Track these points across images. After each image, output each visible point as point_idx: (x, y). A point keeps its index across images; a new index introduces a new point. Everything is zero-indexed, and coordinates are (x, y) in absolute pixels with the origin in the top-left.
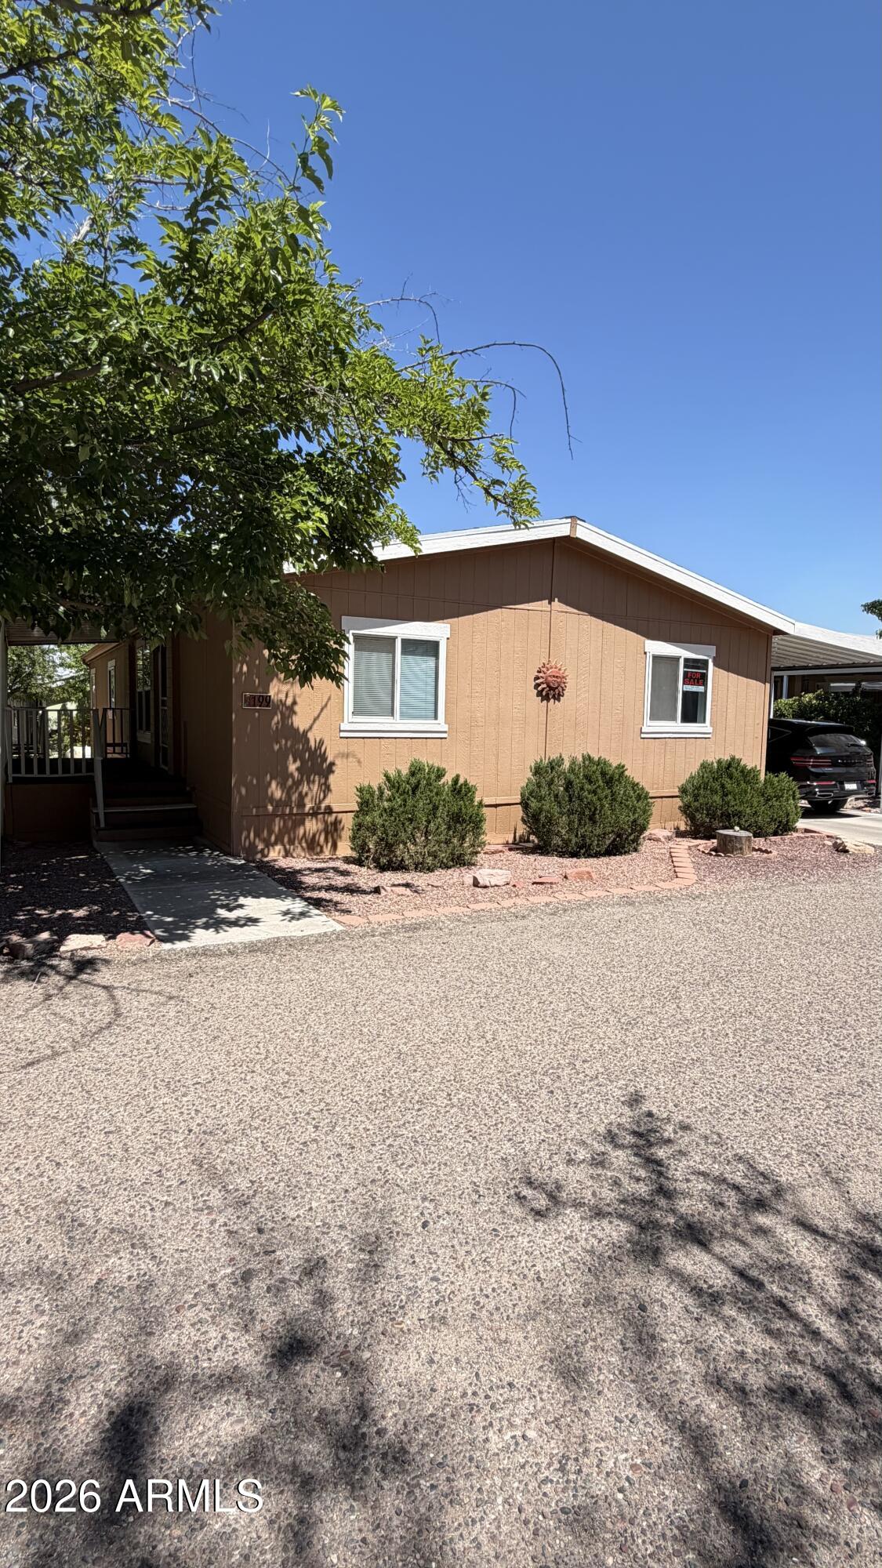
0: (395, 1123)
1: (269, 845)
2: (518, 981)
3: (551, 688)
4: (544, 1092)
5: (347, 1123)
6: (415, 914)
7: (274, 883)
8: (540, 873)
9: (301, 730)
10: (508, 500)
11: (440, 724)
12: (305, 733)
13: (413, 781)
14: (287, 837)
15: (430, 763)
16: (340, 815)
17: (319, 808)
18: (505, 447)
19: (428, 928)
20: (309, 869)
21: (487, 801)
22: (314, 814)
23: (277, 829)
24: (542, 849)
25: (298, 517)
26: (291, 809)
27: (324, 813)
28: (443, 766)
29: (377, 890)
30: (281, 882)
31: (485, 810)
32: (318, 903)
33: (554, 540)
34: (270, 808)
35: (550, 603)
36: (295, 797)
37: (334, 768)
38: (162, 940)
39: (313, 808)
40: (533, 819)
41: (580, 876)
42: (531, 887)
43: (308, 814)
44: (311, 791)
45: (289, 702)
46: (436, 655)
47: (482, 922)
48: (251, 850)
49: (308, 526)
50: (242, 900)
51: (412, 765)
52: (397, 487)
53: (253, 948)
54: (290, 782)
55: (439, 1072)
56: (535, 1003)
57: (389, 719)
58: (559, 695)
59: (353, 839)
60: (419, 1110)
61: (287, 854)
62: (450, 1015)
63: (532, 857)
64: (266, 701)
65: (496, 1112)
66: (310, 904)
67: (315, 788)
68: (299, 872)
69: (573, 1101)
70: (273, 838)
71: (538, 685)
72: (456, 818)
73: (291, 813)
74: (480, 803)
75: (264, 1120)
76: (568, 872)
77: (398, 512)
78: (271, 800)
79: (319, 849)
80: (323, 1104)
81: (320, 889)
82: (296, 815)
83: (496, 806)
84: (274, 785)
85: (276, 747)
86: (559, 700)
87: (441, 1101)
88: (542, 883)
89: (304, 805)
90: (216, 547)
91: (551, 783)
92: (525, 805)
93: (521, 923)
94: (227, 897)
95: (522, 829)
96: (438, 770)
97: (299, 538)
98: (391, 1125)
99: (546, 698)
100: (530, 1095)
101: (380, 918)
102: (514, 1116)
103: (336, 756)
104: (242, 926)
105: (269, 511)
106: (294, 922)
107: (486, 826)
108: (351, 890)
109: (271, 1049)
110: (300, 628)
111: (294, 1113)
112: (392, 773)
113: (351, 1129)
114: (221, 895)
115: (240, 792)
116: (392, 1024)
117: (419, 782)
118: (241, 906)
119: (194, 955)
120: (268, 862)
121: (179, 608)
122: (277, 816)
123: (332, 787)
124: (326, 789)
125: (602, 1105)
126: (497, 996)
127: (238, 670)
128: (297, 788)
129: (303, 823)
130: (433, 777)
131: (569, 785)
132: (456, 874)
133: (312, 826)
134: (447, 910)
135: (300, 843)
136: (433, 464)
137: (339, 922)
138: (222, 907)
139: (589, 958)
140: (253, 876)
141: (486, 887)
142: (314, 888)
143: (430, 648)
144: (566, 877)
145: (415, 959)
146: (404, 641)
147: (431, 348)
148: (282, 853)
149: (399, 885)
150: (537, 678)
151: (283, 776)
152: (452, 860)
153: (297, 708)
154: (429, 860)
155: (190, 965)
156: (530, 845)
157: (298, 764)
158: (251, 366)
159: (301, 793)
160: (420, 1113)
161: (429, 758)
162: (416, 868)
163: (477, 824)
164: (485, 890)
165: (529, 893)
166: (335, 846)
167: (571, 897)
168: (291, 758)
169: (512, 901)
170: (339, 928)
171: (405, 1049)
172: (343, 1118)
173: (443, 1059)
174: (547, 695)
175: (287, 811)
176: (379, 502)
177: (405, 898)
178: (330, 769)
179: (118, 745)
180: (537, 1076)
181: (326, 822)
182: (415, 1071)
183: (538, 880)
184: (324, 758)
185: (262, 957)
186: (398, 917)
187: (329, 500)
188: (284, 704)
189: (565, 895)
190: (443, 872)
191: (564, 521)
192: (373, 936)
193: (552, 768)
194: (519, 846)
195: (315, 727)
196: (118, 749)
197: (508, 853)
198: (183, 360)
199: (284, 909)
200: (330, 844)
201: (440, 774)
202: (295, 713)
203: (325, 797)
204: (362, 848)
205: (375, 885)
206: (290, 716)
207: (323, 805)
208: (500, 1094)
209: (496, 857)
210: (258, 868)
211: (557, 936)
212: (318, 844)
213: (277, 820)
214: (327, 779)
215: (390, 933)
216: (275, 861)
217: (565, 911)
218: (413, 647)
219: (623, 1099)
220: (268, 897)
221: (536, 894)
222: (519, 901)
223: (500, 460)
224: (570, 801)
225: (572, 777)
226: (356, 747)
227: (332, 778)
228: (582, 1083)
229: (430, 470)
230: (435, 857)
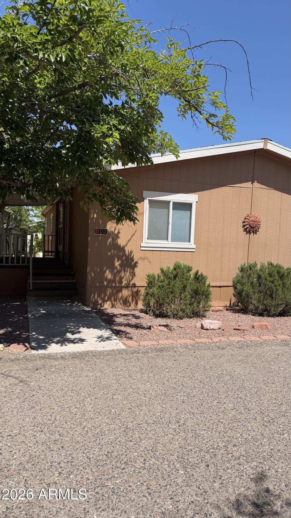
0: (106, 476)
1: (104, 301)
2: (210, 388)
3: (251, 227)
4: (203, 465)
5: (78, 473)
6: (166, 342)
7: (100, 321)
8: (239, 324)
9: (122, 246)
10: (220, 125)
11: (192, 245)
12: (124, 247)
13: (175, 272)
14: (114, 298)
15: (185, 264)
16: (140, 288)
17: (129, 284)
18: (216, 96)
19: (169, 351)
20: (121, 314)
21: (212, 284)
22: (127, 287)
23: (108, 294)
24: (244, 311)
25: (105, 136)
26: (116, 284)
27: (131, 287)
28: (191, 265)
29: (150, 328)
30: (104, 321)
31: (211, 289)
32: (117, 333)
33: (255, 151)
34: (105, 283)
35: (252, 183)
36: (117, 278)
37: (137, 265)
38: (33, 348)
39: (126, 284)
40: (239, 294)
41: (261, 327)
42: (233, 331)
43: (124, 287)
44: (126, 276)
45: (116, 232)
46: (190, 210)
47: (199, 350)
48: (96, 303)
49: (109, 140)
50: (81, 329)
51: (175, 264)
52: (162, 121)
53: (74, 356)
54: (115, 271)
55: (145, 443)
56: (215, 402)
57: (165, 242)
58: (256, 231)
59: (144, 300)
60: (124, 469)
61: (113, 306)
62: (164, 406)
63: (237, 315)
64: (105, 231)
65: (169, 476)
66: (114, 333)
67: (128, 274)
68: (115, 316)
69: (220, 474)
70: (106, 298)
71: (244, 226)
72: (196, 293)
73: (115, 287)
74: (209, 285)
75: (33, 465)
76: (255, 324)
77: (168, 137)
78: (106, 279)
79: (128, 304)
80: (70, 458)
81: (121, 325)
82: (117, 287)
83: (220, 287)
84: (107, 272)
85: (109, 254)
86: (256, 234)
87: (139, 464)
88: (239, 330)
89: (122, 283)
90: (64, 152)
91: (249, 276)
92: (235, 287)
93: (221, 352)
94: (75, 327)
95: (234, 300)
96: (188, 267)
97: (105, 146)
98: (103, 477)
99: (249, 232)
100: (194, 467)
101: (146, 343)
102: (179, 481)
103: (139, 259)
104: (75, 343)
105: (89, 132)
106: (102, 342)
107: (212, 297)
108: (137, 327)
109: (58, 418)
110: (116, 195)
111: (52, 462)
112: (165, 269)
113: (79, 478)
114: (72, 326)
115: (91, 275)
116: (130, 409)
117: (177, 273)
118: (79, 332)
119: (43, 358)
120: (103, 310)
121: (58, 185)
122: (109, 287)
123: (136, 274)
124: (133, 275)
125: (237, 479)
126: (194, 396)
127: (92, 216)
128: (119, 274)
129: (121, 291)
130: (185, 271)
131: (259, 277)
132: (194, 321)
133: (125, 293)
134: (182, 341)
135: (120, 301)
136: (183, 110)
137: (124, 344)
138: (69, 332)
139: (255, 376)
140: (92, 317)
141: (207, 329)
142: (120, 325)
143: (187, 207)
144: (253, 327)
145: (156, 368)
146: (174, 203)
147: (173, 44)
148: (111, 305)
149: (163, 325)
150: (244, 222)
151: (112, 268)
152: (193, 314)
153: (120, 235)
154: (180, 313)
155: (39, 363)
156: (238, 308)
157: (120, 262)
158: (69, 53)
159: (120, 277)
160: (123, 471)
161: (184, 261)
162: (174, 317)
163: (207, 295)
164: (207, 331)
165: (231, 335)
166: (137, 303)
167: (253, 338)
168: (116, 259)
169: (219, 338)
170: (123, 347)
171: (130, 425)
172: (78, 469)
173: (150, 435)
174: (250, 231)
175: (114, 285)
176: (153, 130)
177: (163, 333)
178: (135, 265)
179: (50, 252)
180: (202, 453)
181: (133, 291)
182: (131, 441)
183: (237, 328)
184: (132, 259)
185: (77, 361)
186: (156, 343)
187: (122, 127)
188: (114, 233)
189: (251, 337)
190: (188, 320)
191: (261, 141)
192: (139, 353)
193: (250, 269)
194: (231, 308)
195: (128, 244)
196: (50, 254)
197: (225, 311)
198: (36, 52)
199: (99, 335)
200: (134, 302)
201: (189, 269)
202: (119, 237)
203: (132, 279)
204: (148, 305)
205: (149, 324)
206: (116, 239)
207: (131, 283)
208: (176, 464)
209: (218, 313)
210: (96, 313)
211: (240, 361)
212: (128, 302)
213: (109, 289)
214: (133, 270)
215: (147, 352)
216: (106, 309)
217: (247, 346)
218: (179, 206)
219: (252, 476)
220: (94, 328)
221: (235, 335)
222: (223, 339)
223: (214, 103)
224: (260, 286)
225: (261, 273)
226: (148, 254)
227: (136, 270)
228: (229, 461)
229: (182, 113)
230: (184, 312)
